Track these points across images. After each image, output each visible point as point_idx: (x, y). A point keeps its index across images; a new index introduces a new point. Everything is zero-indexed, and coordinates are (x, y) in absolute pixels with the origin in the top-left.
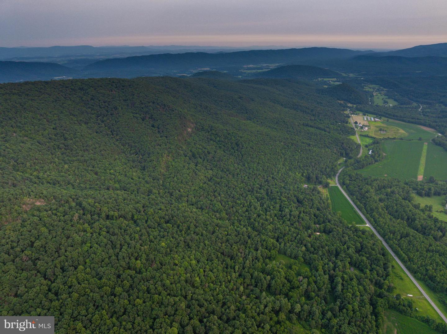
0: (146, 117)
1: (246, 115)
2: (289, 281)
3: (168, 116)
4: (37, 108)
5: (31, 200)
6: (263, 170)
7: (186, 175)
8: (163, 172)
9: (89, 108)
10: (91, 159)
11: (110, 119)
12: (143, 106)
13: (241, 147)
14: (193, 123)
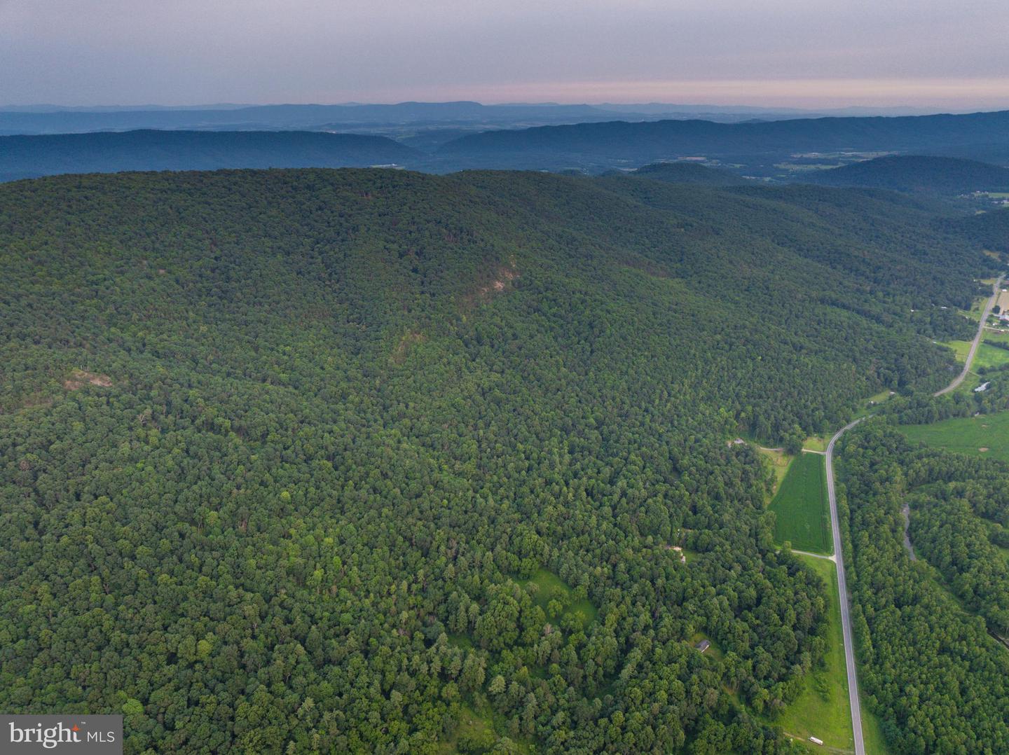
0: (409, 250)
1: (679, 265)
2: (521, 628)
3: (456, 252)
4: (204, 219)
5: (86, 374)
6: (629, 389)
7: (435, 375)
8: (392, 364)
9: (307, 225)
10: (260, 321)
11: (337, 250)
12: (413, 228)
13: (598, 333)
14: (513, 272)
